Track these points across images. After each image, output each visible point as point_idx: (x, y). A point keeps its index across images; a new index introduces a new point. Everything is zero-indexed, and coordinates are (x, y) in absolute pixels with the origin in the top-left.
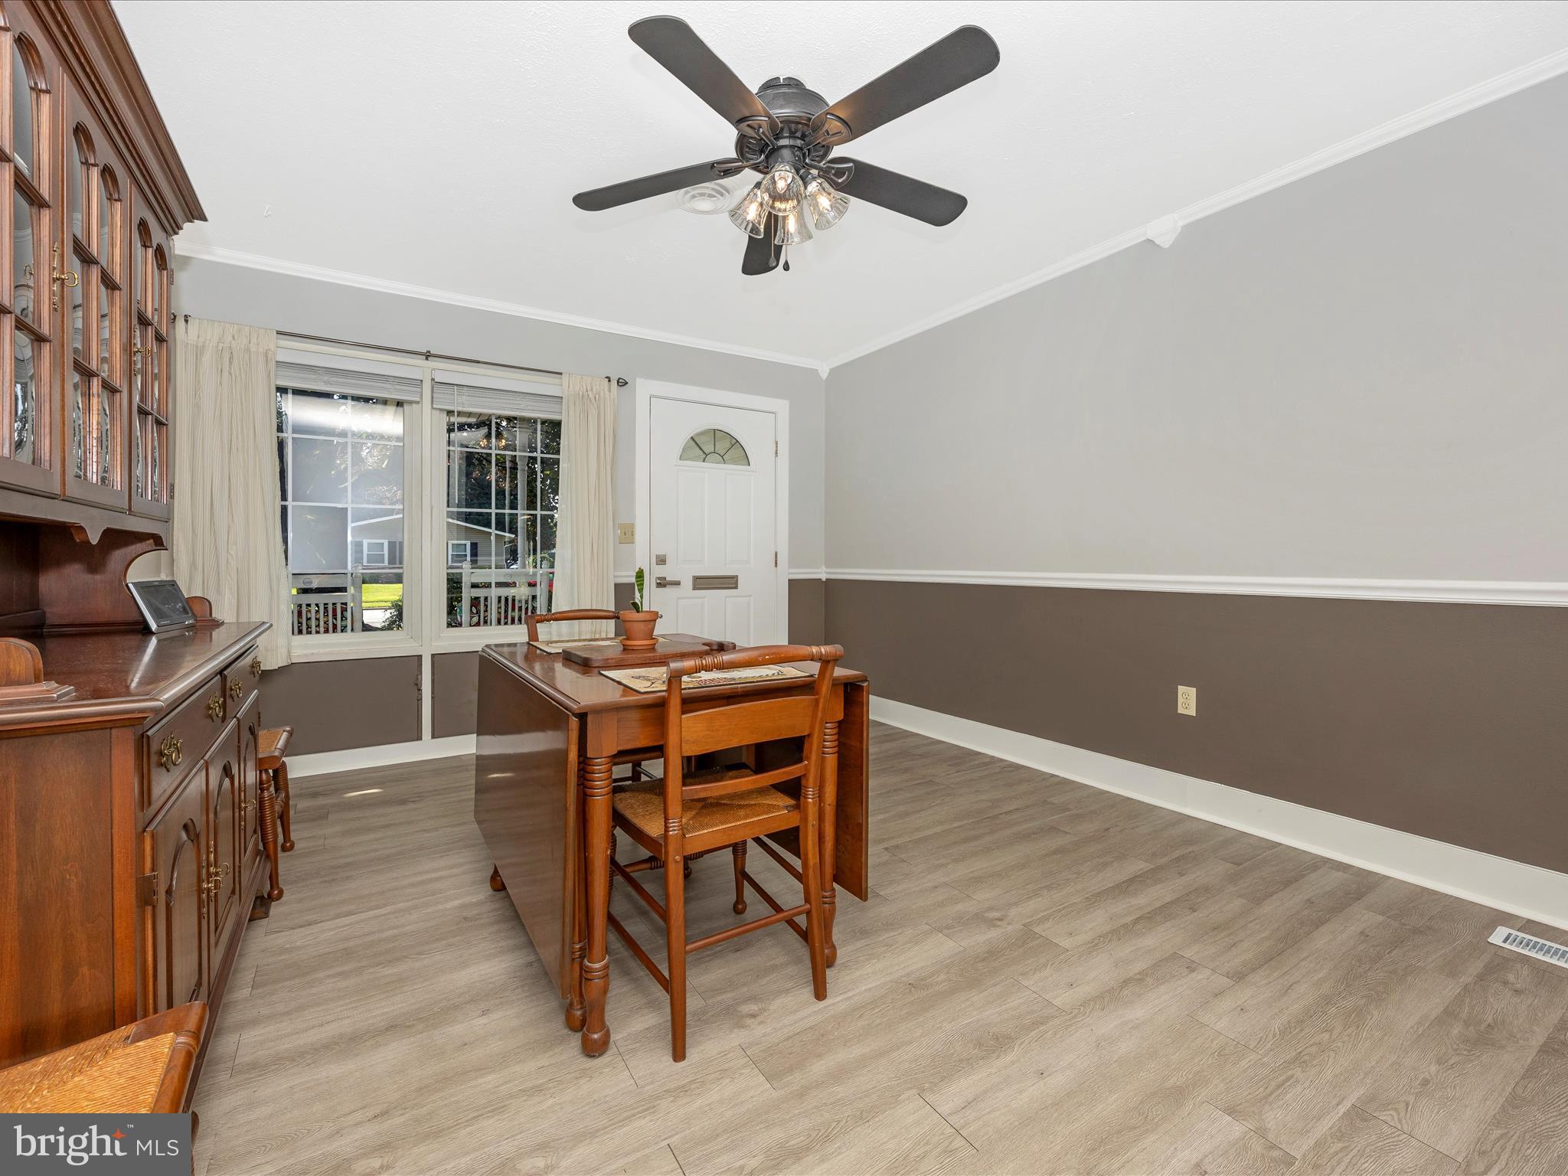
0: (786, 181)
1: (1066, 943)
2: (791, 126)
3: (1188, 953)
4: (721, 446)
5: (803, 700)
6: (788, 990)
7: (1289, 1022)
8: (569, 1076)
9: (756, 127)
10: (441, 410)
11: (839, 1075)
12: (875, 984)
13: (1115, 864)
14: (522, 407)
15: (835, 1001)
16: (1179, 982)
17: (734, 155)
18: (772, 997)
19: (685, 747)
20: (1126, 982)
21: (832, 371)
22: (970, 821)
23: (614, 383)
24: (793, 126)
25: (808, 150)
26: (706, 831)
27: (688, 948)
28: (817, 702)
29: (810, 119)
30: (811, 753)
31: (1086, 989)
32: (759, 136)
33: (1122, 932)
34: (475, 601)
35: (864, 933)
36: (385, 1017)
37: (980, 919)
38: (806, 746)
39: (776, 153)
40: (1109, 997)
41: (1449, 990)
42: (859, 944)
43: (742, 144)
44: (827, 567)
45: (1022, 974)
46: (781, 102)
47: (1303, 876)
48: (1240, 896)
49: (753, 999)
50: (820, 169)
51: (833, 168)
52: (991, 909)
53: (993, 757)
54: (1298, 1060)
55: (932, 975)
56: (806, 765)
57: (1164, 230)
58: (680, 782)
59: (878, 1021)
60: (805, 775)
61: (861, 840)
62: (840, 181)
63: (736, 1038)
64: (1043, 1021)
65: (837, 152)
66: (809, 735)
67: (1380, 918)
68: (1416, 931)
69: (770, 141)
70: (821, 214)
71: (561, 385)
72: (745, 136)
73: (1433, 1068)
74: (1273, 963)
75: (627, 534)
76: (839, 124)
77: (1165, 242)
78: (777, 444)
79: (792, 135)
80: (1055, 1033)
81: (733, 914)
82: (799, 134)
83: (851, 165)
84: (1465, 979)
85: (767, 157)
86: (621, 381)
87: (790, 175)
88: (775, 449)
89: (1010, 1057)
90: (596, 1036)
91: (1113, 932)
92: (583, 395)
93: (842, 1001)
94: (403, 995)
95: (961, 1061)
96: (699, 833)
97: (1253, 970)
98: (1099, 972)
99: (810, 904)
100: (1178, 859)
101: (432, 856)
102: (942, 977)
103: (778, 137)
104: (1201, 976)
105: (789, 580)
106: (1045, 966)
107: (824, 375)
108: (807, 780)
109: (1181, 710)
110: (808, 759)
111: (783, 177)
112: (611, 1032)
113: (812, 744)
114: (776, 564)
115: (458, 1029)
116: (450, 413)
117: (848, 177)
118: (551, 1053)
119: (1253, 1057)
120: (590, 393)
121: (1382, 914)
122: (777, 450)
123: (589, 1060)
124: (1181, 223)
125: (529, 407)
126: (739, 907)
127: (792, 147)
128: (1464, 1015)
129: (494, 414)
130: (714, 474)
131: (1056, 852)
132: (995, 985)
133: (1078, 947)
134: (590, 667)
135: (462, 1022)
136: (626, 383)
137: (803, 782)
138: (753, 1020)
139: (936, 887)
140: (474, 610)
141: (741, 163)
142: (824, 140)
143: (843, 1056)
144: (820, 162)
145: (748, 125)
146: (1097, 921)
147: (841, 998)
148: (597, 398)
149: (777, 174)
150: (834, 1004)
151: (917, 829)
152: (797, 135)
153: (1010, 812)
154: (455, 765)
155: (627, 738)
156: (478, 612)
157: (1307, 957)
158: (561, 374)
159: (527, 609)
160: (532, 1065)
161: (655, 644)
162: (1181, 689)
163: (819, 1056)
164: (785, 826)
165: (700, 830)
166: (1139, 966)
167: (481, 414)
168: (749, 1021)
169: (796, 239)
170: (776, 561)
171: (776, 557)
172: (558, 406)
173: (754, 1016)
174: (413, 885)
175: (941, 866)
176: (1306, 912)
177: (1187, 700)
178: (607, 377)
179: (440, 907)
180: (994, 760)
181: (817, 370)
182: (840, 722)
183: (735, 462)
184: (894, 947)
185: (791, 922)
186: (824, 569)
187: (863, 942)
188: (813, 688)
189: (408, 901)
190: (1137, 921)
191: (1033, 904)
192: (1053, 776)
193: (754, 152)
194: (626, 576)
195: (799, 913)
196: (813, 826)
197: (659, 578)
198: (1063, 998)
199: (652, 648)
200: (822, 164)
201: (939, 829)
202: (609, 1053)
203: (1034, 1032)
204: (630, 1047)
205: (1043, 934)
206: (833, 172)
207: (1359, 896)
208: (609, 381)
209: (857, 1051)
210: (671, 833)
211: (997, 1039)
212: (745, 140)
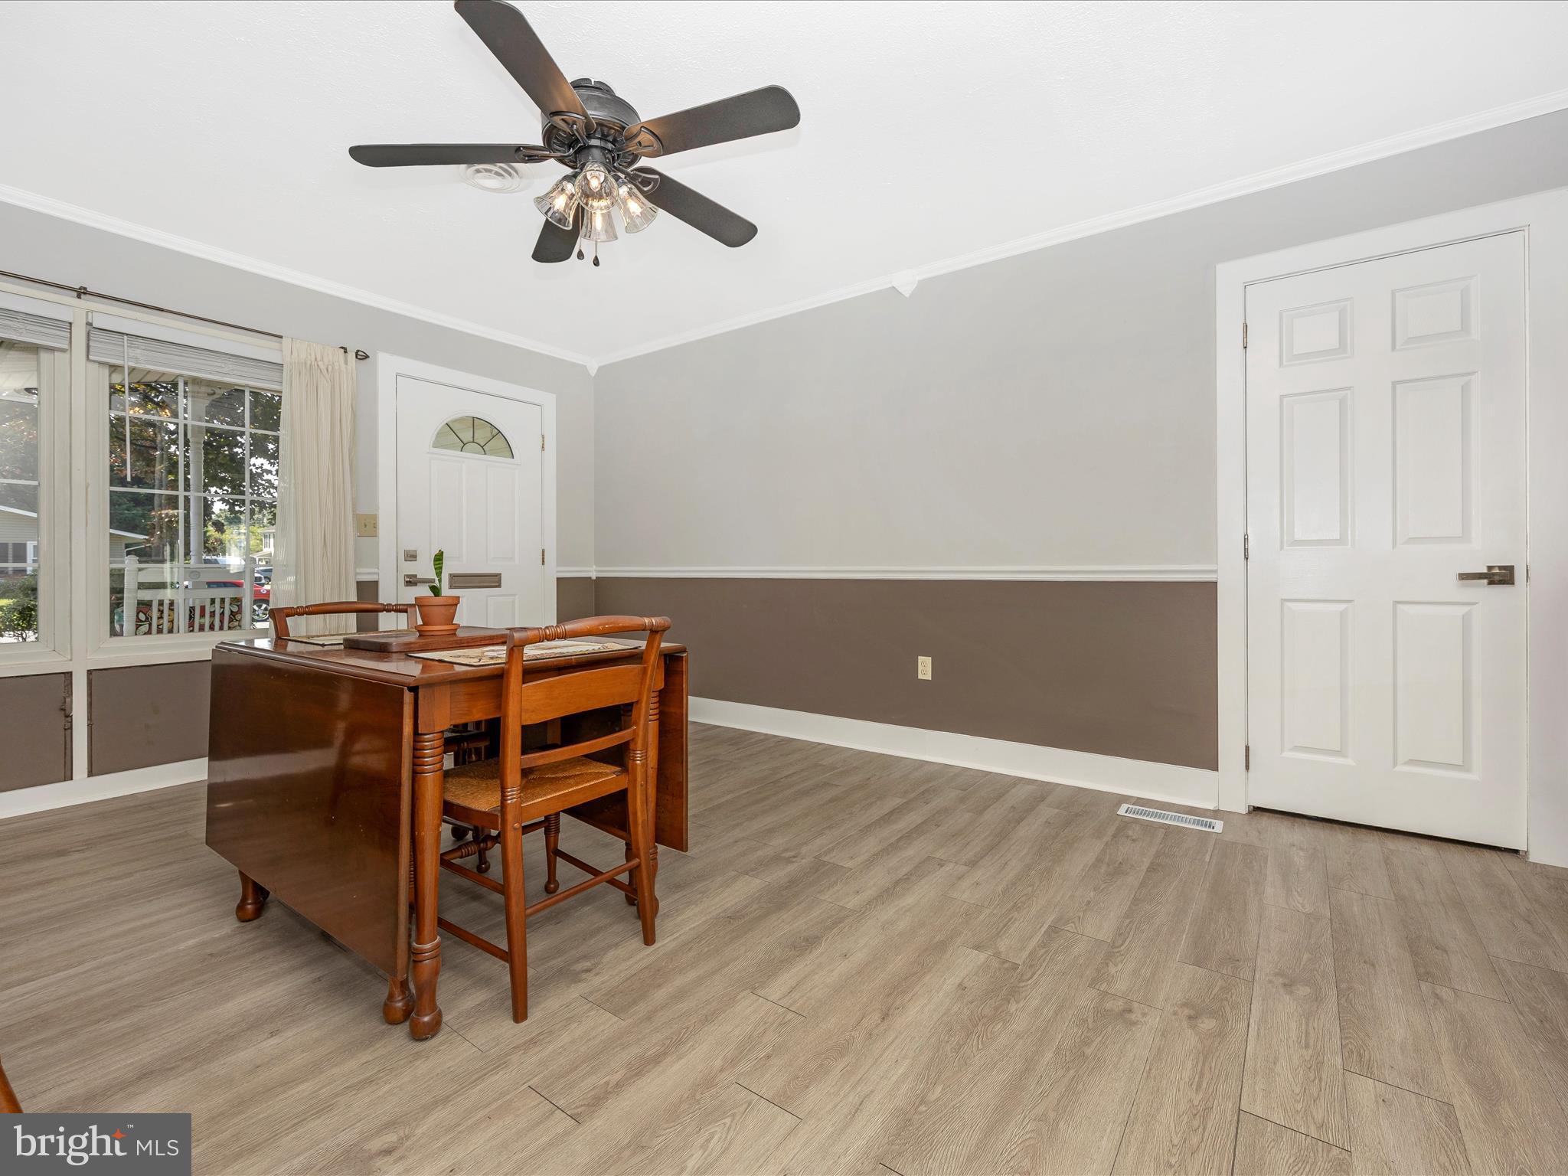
0: (599, 180)
1: (849, 864)
2: (603, 130)
3: (938, 855)
4: (482, 435)
5: (634, 668)
6: (617, 944)
7: (1007, 886)
8: (402, 1062)
9: (570, 122)
10: (101, 363)
11: (681, 995)
12: (697, 924)
13: (878, 803)
14: (225, 370)
15: (665, 942)
16: (934, 875)
17: (541, 144)
18: (602, 953)
19: (525, 716)
20: (897, 883)
21: (600, 369)
22: (756, 787)
23: (352, 355)
24: (606, 130)
25: (618, 155)
26: (540, 800)
27: (529, 911)
28: (645, 670)
29: (624, 128)
30: (639, 717)
31: (869, 893)
32: (572, 131)
33: (890, 849)
34: (144, 606)
35: (678, 887)
36: (131, 1068)
37: (777, 859)
38: (634, 712)
39: (586, 151)
40: (886, 895)
41: (1098, 846)
42: (676, 897)
43: (549, 134)
44: (596, 566)
45: (819, 892)
46: (595, 104)
47: (1008, 791)
48: (968, 811)
49: (585, 957)
50: (627, 175)
51: (641, 176)
52: (786, 850)
53: (766, 734)
54: (1016, 907)
55: (746, 906)
56: (635, 730)
57: (906, 281)
58: (519, 750)
59: (706, 950)
60: (633, 740)
61: (681, 797)
62: (645, 189)
63: (575, 992)
64: (841, 920)
65: (644, 162)
66: (637, 702)
67: (1057, 811)
68: (1077, 815)
69: (582, 138)
70: (631, 218)
71: (281, 351)
72: (555, 127)
73: (1092, 894)
74: (993, 851)
75: (367, 526)
76: (651, 138)
77: (907, 291)
78: (543, 438)
79: (604, 138)
80: (851, 927)
81: (545, 894)
82: (611, 138)
83: (657, 177)
84: (1105, 839)
85: (575, 153)
86: (360, 353)
87: (603, 175)
88: (542, 443)
89: (819, 950)
90: (426, 1019)
91: (883, 850)
92: (311, 365)
93: (670, 941)
94: (148, 1043)
95: (782, 961)
96: (533, 802)
97: (982, 858)
98: (877, 879)
99: (640, 859)
100: (923, 793)
101: (133, 903)
102: (755, 906)
103: (589, 137)
104: (948, 868)
105: (558, 579)
106: (836, 883)
107: (593, 372)
108: (636, 744)
109: (921, 677)
110: (636, 724)
111: (595, 176)
112: (443, 1013)
113: (640, 709)
114: (543, 561)
115: (244, 1055)
116: (114, 368)
117: (653, 187)
118: (372, 1049)
119: (987, 911)
120: (320, 363)
121: (1057, 808)
122: (543, 444)
123: (420, 1044)
124: (919, 278)
125: (235, 372)
126: (551, 886)
127: (603, 149)
128: (1106, 860)
129: (181, 375)
130: (470, 464)
131: (831, 801)
132: (799, 904)
133: (859, 865)
134: (389, 652)
135: (247, 1048)
136: (367, 357)
137: (632, 746)
138: (588, 974)
139: (736, 842)
140: (142, 617)
141: (548, 153)
142: (635, 150)
143: (679, 981)
144: (626, 167)
145: (563, 119)
146: (871, 845)
147: (669, 939)
148: (330, 370)
149: (588, 173)
150: (663, 946)
151: (710, 799)
152: (608, 138)
153: (789, 775)
154: (132, 805)
155: (461, 712)
156: (148, 619)
157: (1015, 843)
158: (281, 337)
159: (222, 614)
160: (352, 1064)
161: (456, 629)
162: (921, 659)
163: (659, 986)
164: (614, 789)
165: (533, 800)
166: (905, 870)
167: (164, 374)
168: (584, 976)
169: (603, 237)
170: (543, 558)
171: (543, 555)
172: (278, 374)
173: (588, 970)
174: (116, 936)
175: (738, 825)
176: (1011, 815)
177: (925, 668)
178: (342, 348)
179: (169, 950)
180: (767, 737)
181: (585, 366)
182: (660, 691)
183: (495, 452)
184: (708, 893)
185: (613, 882)
186: (594, 567)
187: (680, 894)
188: (642, 658)
189: (115, 953)
190: (899, 839)
191: (819, 842)
192: (820, 744)
193: (562, 145)
194: (369, 574)
195: (623, 871)
196: (642, 785)
197: (408, 576)
198: (853, 902)
199: (453, 633)
200: (629, 170)
201: (729, 797)
202: (442, 1032)
203: (834, 930)
204: (464, 1023)
205: (831, 861)
206: (640, 180)
207: (1043, 799)
208: (346, 352)
209: (692, 975)
210: (509, 802)
211: (807, 940)
212: (554, 131)
